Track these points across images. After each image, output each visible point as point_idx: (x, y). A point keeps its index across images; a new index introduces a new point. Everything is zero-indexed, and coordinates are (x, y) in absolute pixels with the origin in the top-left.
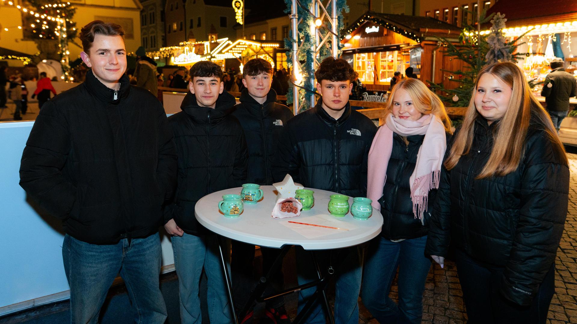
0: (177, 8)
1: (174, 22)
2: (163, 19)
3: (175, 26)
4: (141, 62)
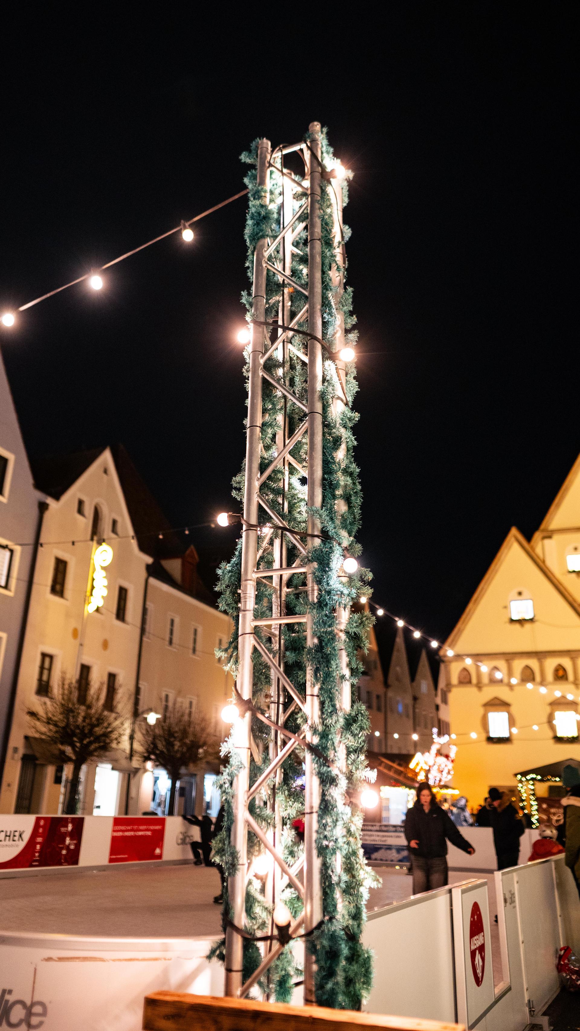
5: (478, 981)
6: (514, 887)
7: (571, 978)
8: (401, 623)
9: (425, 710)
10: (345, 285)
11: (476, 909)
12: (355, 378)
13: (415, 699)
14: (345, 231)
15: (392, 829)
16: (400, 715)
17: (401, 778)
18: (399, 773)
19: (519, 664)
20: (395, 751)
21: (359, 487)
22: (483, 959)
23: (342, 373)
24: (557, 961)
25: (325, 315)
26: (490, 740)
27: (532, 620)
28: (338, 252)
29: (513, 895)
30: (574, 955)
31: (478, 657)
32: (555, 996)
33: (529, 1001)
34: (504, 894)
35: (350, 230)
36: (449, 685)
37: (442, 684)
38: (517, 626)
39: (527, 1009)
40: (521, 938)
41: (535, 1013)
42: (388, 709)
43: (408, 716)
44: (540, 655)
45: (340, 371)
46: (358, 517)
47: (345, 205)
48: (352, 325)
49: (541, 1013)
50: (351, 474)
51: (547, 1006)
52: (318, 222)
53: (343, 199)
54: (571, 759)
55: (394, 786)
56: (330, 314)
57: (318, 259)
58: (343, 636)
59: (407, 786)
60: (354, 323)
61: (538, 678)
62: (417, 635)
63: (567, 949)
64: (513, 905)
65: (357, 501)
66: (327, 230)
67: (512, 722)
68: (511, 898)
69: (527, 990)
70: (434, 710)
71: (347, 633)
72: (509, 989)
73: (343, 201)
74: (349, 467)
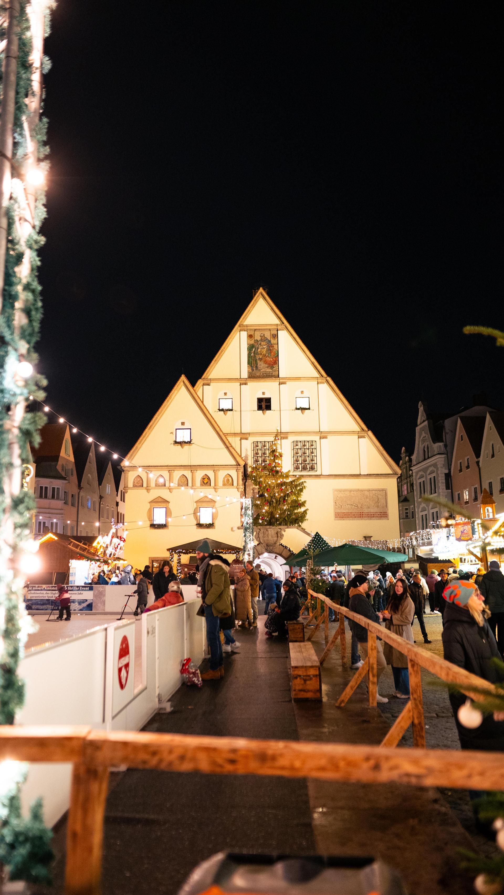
0: (468, 467)
1: (465, 488)
2: (449, 485)
3: (466, 496)
4: (213, 563)
5: (122, 687)
6: (155, 624)
7: (189, 677)
8: (90, 440)
9: (108, 505)
10: (41, 115)
11: (125, 640)
12: (44, 205)
13: (101, 497)
14: (45, 62)
15: (76, 588)
16: (89, 509)
17: (85, 553)
18: (84, 550)
19: (177, 474)
20: (84, 534)
21: (40, 304)
22: (127, 672)
23: (31, 199)
24: (181, 668)
25: (16, 135)
26: (153, 526)
27: (189, 443)
28: (36, 78)
29: (154, 628)
30: (193, 663)
31: (148, 468)
32: (177, 689)
33: (159, 695)
34: (148, 629)
35: (49, 62)
36: (126, 487)
37: (121, 488)
38: (179, 447)
39: (157, 700)
40: (157, 656)
41: (162, 701)
42: (80, 504)
43: (95, 510)
44: (192, 468)
45: (30, 196)
46: (37, 329)
47: (47, 35)
48: (44, 155)
49: (167, 700)
50: (33, 291)
51: (171, 696)
52: (15, 39)
53: (45, 29)
54: (207, 538)
55: (79, 559)
56: (21, 134)
57: (13, 78)
58: (16, 431)
59: (88, 559)
60: (47, 153)
61: (190, 484)
62: (103, 449)
63: (188, 660)
64: (153, 635)
65: (38, 316)
66: (23, 51)
67: (168, 514)
68: (153, 631)
69: (158, 687)
70: (115, 506)
71: (20, 429)
72: (146, 688)
73: (45, 32)
74: (31, 285)
